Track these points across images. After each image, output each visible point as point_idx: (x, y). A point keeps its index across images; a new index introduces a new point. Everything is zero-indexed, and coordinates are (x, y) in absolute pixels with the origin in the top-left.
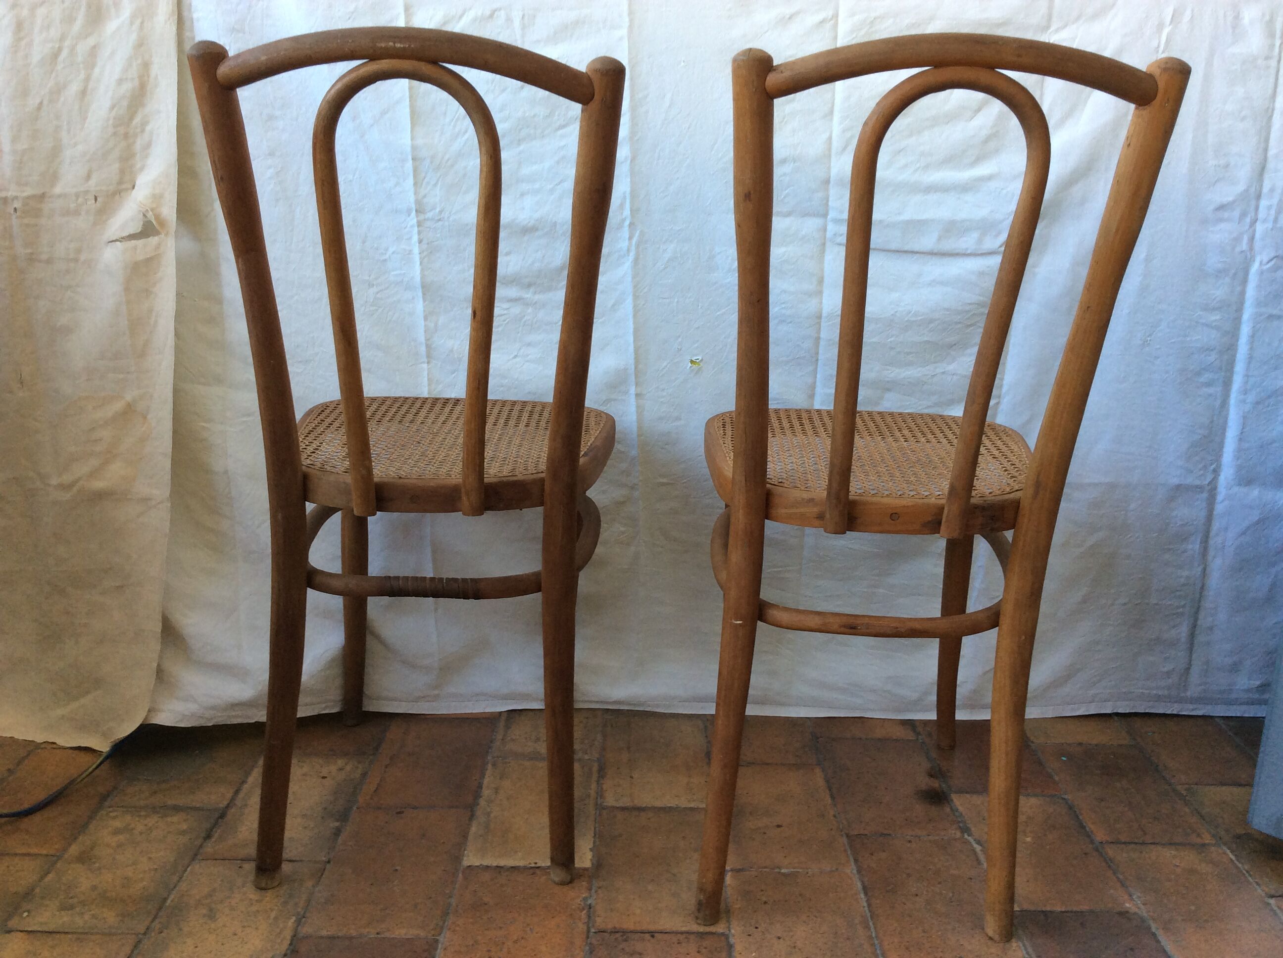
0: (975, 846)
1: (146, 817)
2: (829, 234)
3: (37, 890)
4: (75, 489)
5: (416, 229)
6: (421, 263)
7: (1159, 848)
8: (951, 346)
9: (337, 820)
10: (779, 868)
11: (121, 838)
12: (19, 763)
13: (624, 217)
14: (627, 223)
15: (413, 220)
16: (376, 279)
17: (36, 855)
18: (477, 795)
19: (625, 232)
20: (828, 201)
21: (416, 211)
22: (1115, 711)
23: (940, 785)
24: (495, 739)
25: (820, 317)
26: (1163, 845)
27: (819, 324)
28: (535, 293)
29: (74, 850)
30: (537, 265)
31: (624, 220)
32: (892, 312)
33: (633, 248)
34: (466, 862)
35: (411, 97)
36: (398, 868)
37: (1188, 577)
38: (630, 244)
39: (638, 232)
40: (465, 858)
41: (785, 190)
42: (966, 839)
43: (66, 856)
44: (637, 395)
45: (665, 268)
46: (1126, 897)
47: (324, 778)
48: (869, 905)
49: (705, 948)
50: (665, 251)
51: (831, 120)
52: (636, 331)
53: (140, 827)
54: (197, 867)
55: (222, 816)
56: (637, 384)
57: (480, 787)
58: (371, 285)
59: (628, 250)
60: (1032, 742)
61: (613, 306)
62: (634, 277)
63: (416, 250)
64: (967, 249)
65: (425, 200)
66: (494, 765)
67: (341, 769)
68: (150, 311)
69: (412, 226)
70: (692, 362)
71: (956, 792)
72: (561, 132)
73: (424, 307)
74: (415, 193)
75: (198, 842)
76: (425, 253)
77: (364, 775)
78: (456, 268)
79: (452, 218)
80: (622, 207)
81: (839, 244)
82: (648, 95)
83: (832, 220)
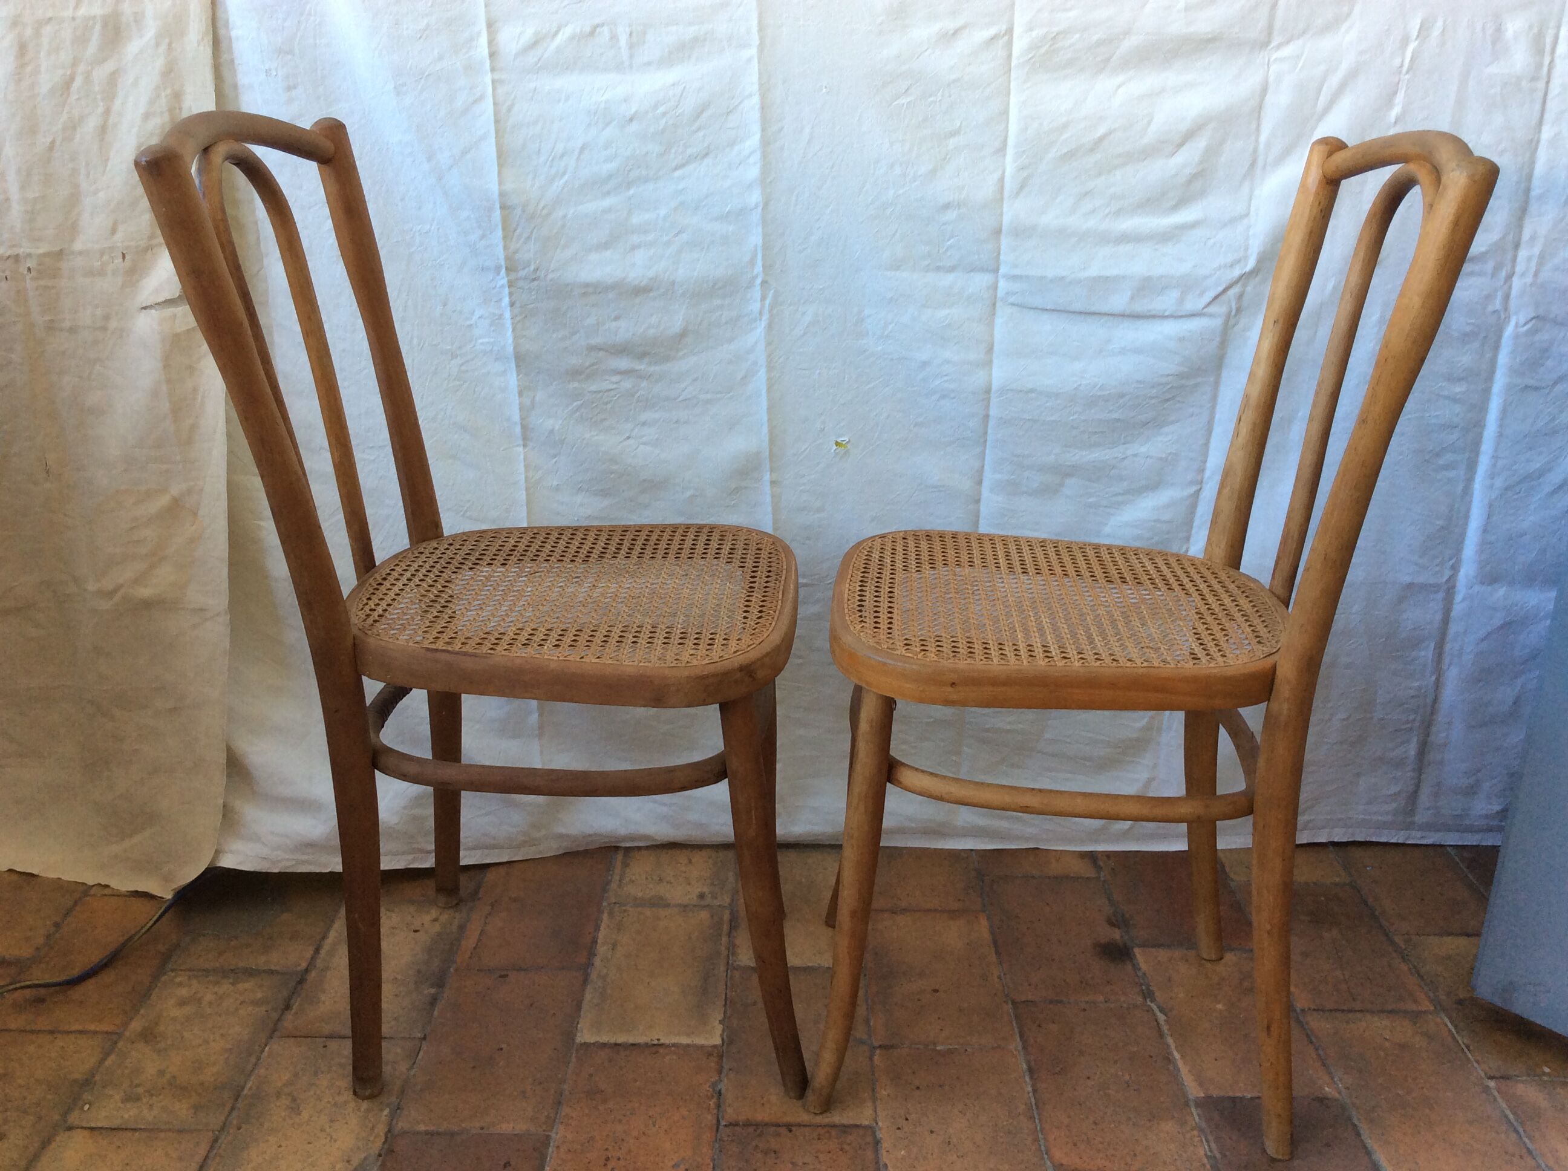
0: (1159, 1014)
1: (217, 983)
2: (1001, 292)
3: (97, 1078)
4: (117, 598)
5: (506, 290)
6: (513, 330)
7: (1368, 1016)
8: (1145, 424)
9: (432, 986)
10: (935, 1044)
11: (188, 1010)
12: (66, 915)
13: (754, 273)
14: (759, 281)
15: (503, 280)
16: (460, 348)
17: (95, 1033)
18: (592, 954)
19: (757, 292)
20: (999, 254)
21: (507, 269)
22: (1331, 840)
23: (1122, 937)
24: (611, 881)
25: (988, 391)
26: (1372, 1012)
27: (989, 399)
28: (650, 364)
29: (136, 1025)
30: (651, 331)
31: (755, 278)
32: (1075, 386)
33: (766, 311)
34: (579, 1039)
35: (497, 132)
36: (504, 1046)
37: (1420, 688)
38: (762, 307)
39: (772, 292)
40: (579, 1034)
41: (948, 240)
42: (1149, 1006)
43: (127, 1034)
44: (772, 484)
45: (805, 334)
46: (1326, 1078)
47: (416, 931)
48: (1035, 1091)
49: (849, 1144)
50: (804, 314)
51: (1004, 155)
52: (770, 409)
53: (209, 997)
54: (276, 1046)
55: (301, 981)
56: (771, 471)
57: (595, 942)
58: (454, 356)
59: (761, 313)
60: (1232, 880)
61: (744, 378)
62: (769, 344)
63: (507, 315)
64: (1165, 310)
65: (517, 256)
66: (611, 914)
67: (436, 920)
68: (195, 390)
69: (502, 286)
70: (837, 443)
71: (1139, 946)
72: (678, 173)
73: (518, 380)
74: (505, 248)
75: (275, 1016)
76: (518, 319)
77: (462, 928)
78: (554, 336)
79: (550, 276)
80: (752, 262)
81: (1013, 304)
82: (783, 128)
83: (1004, 276)
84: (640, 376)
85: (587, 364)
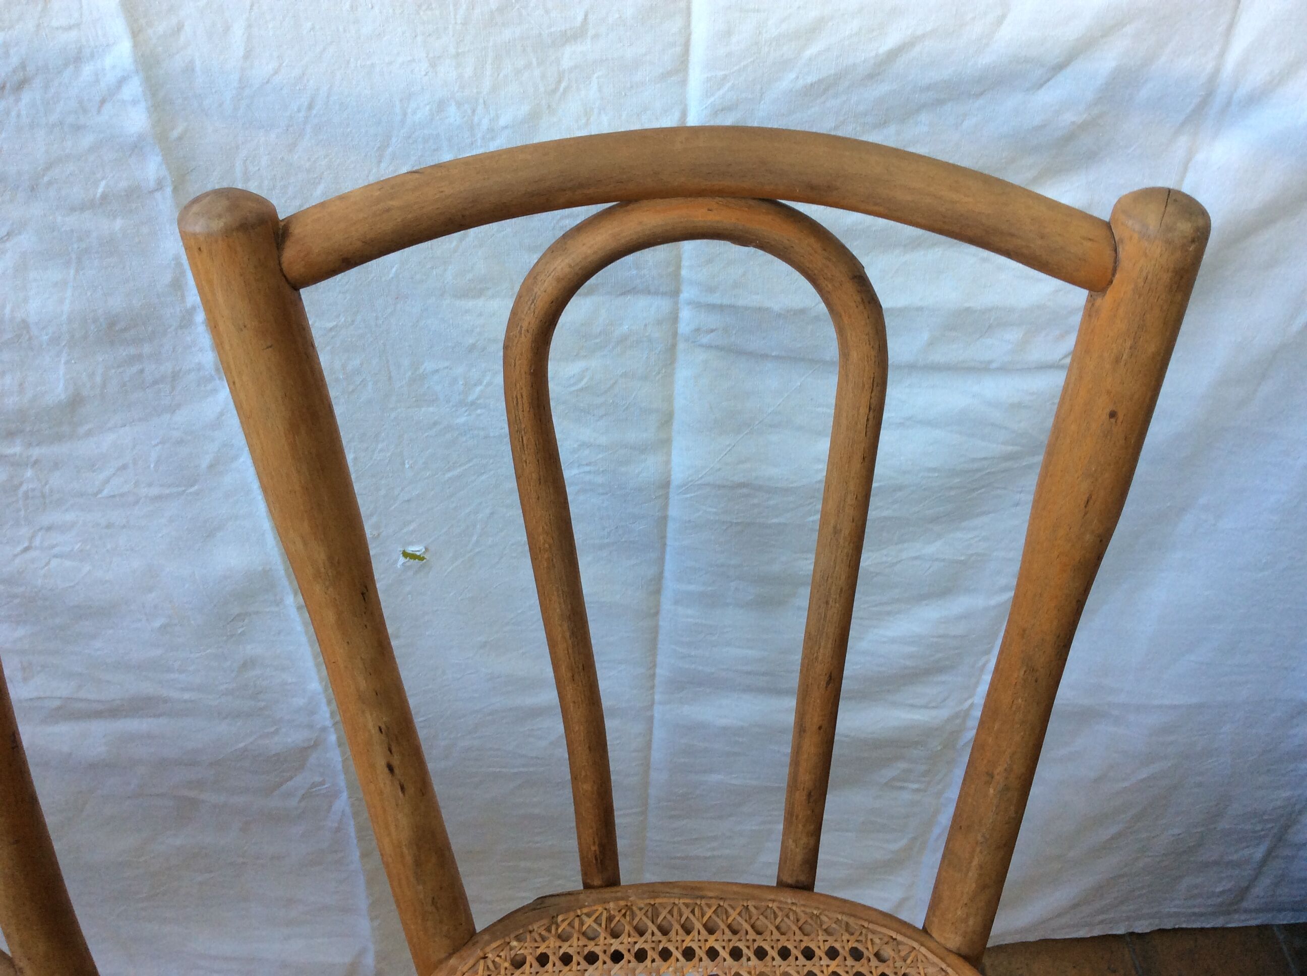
2: (684, 327)
8: (935, 520)
13: (189, 305)
20: (679, 267)
25: (666, 484)
27: (666, 496)
28: (29, 445)
30: (11, 400)
31: (191, 312)
51: (684, 82)
61: (211, 467)
64: (990, 362)
70: (405, 554)
80: (177, 285)
81: (709, 347)
82: (179, 28)
83: (690, 303)
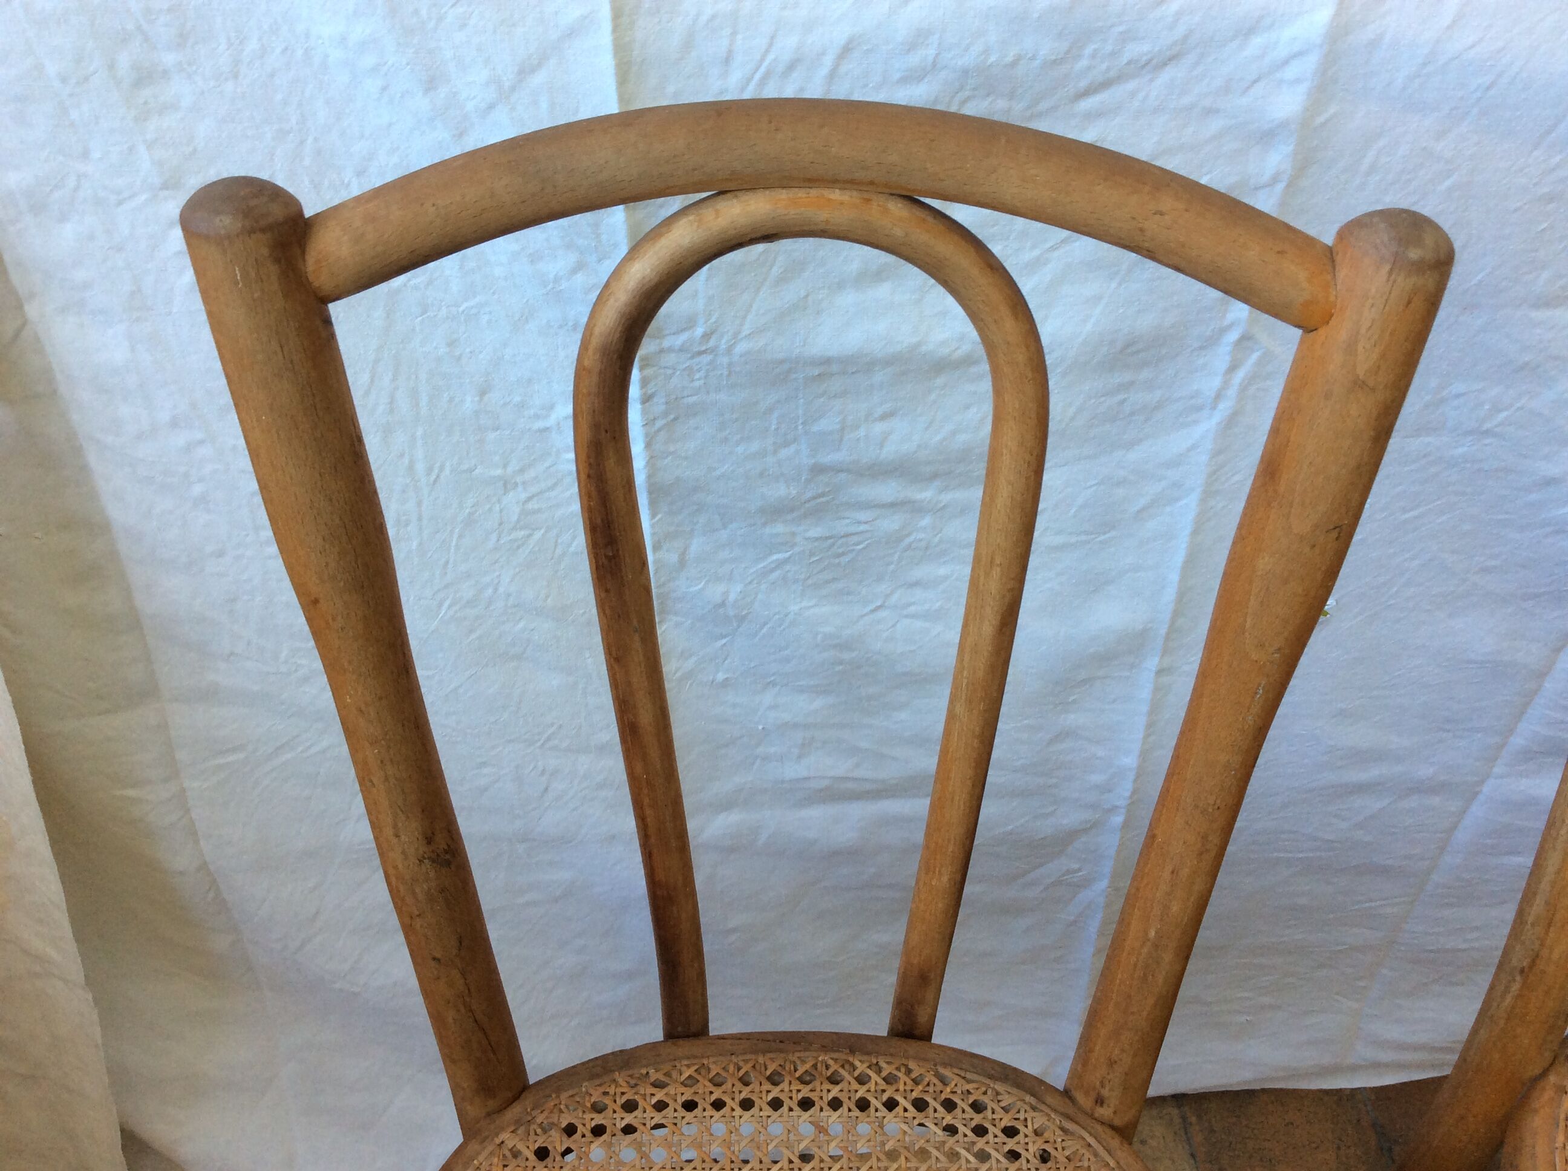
6: (648, 445)
14: (1233, 336)
16: (522, 471)
28: (946, 489)
33: (1232, 392)
38: (1226, 384)
39: (1255, 356)
44: (1160, 672)
56: (1166, 651)
58: (507, 485)
59: (1218, 396)
61: (1141, 511)
62: (1217, 453)
76: (659, 423)
78: (740, 449)
79: (741, 348)
84: (916, 508)
85: (809, 495)
